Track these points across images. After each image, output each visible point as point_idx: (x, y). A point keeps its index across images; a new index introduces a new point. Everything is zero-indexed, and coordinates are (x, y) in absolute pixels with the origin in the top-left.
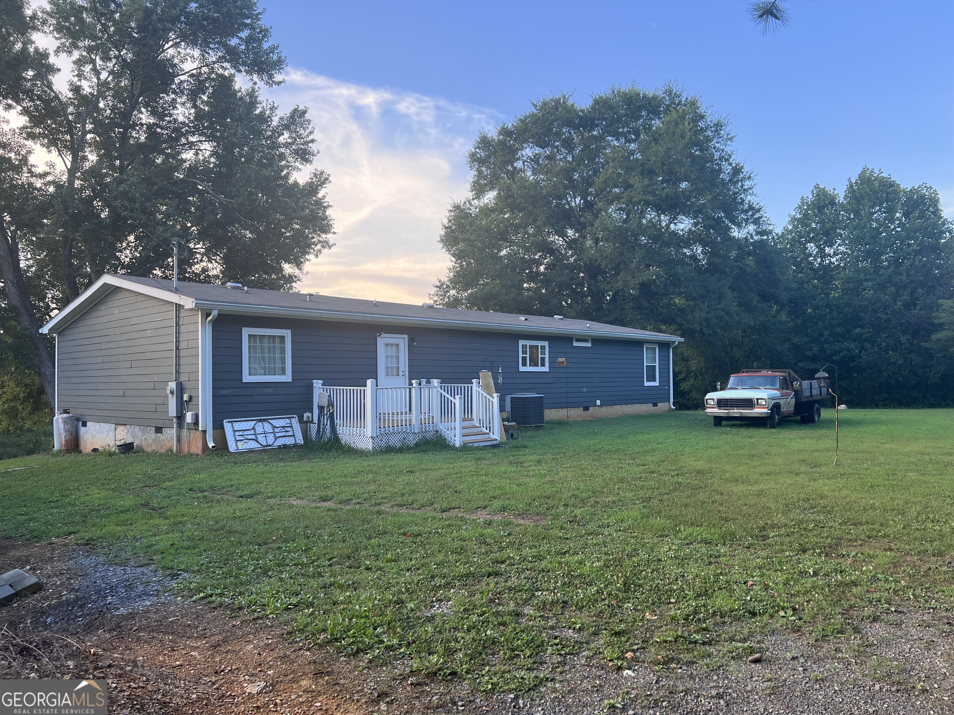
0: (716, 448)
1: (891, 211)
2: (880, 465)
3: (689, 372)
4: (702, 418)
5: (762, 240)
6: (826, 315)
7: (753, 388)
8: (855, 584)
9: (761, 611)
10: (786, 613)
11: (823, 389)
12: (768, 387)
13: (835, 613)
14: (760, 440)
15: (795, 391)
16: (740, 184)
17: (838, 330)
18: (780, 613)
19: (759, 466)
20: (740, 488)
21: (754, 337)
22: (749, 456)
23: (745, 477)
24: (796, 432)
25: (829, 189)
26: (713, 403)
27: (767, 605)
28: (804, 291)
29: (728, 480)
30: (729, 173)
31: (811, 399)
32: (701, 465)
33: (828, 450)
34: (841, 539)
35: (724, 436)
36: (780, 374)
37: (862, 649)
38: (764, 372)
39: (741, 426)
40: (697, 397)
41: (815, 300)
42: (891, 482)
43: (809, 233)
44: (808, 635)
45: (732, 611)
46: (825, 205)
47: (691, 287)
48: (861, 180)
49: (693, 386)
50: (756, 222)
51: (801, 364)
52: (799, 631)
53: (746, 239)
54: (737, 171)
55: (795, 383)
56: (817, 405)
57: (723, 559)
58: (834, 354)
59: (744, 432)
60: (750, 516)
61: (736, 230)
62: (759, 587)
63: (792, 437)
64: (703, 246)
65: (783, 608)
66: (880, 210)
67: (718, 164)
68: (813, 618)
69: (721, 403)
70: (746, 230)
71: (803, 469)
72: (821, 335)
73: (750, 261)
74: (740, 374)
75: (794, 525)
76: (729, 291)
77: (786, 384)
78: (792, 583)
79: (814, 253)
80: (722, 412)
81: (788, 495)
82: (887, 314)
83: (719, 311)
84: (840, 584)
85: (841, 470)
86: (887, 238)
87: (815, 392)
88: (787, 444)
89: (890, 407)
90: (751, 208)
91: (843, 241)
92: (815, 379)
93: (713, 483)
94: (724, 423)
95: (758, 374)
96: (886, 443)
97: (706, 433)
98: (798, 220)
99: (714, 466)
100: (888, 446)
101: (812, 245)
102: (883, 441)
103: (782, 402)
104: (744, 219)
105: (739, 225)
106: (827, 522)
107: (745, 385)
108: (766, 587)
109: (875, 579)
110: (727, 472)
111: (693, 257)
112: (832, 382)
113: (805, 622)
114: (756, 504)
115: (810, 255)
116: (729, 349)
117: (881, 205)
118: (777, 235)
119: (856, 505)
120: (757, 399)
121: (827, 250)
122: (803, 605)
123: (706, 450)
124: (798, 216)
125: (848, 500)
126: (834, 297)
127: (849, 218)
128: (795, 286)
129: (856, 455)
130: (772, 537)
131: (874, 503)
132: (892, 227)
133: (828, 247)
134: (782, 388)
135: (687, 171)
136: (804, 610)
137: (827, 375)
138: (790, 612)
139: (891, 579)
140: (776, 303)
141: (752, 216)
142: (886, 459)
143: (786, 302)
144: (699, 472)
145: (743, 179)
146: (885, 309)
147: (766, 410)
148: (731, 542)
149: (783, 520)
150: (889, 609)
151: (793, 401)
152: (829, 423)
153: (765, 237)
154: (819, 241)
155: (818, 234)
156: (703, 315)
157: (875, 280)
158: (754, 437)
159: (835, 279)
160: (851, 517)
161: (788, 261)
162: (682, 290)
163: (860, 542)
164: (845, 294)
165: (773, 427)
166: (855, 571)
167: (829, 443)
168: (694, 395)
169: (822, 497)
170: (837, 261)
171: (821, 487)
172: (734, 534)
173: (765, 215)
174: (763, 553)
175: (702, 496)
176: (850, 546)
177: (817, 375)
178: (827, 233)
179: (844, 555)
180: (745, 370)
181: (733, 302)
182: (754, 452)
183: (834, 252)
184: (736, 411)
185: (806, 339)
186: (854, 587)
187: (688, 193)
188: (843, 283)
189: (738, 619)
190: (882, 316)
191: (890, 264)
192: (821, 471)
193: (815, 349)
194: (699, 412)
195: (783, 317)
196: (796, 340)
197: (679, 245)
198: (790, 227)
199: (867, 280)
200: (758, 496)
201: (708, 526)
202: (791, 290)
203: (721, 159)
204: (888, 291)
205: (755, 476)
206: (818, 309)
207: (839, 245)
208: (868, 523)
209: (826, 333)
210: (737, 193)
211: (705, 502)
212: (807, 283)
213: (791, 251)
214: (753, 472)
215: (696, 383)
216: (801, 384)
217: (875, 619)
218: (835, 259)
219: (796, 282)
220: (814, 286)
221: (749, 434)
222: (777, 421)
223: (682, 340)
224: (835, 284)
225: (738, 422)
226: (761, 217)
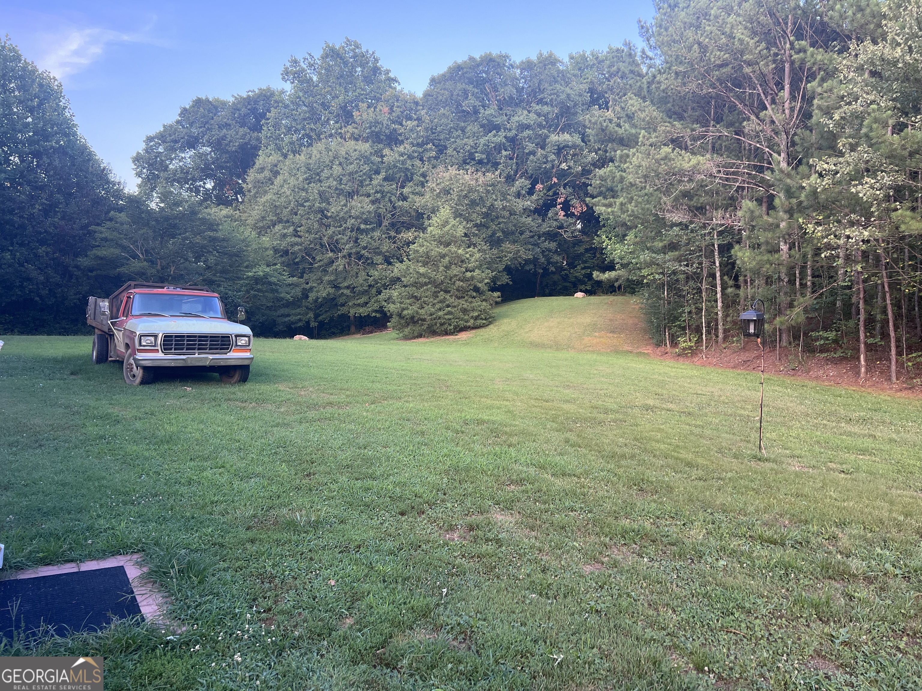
120: (237, 336)
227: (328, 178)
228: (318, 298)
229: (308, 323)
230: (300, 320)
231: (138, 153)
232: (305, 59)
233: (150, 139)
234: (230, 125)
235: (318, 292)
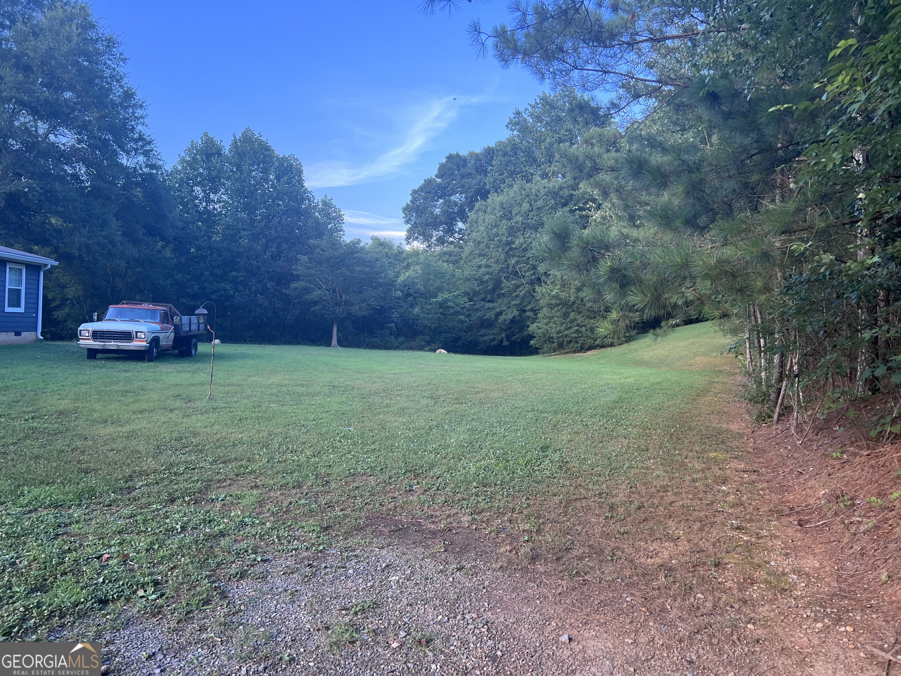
0: (86, 384)
1: (265, 171)
2: (247, 397)
3: (64, 301)
4: (75, 350)
5: (151, 174)
6: (207, 257)
7: (132, 320)
8: (222, 534)
9: (115, 596)
10: (145, 591)
11: (201, 325)
12: (149, 320)
13: (201, 578)
14: (136, 374)
15: (175, 326)
16: (131, 110)
17: (217, 271)
18: (138, 593)
19: (132, 402)
20: (108, 430)
21: (138, 270)
22: (123, 392)
23: (115, 417)
24: (173, 366)
25: (217, 139)
26: (87, 335)
27: (123, 584)
28: (189, 231)
29: (95, 422)
30: (119, 96)
31: (189, 334)
32: (65, 404)
33: (202, 384)
34: (211, 481)
35: (98, 370)
36: (161, 308)
37: (229, 619)
38: (145, 306)
39: (117, 359)
40: (73, 326)
41: (198, 240)
42: (257, 414)
43: (196, 177)
44: (169, 616)
45: (77, 606)
46: (213, 154)
47: (71, 207)
48: (244, 138)
49: (68, 315)
50: (146, 153)
51: (182, 300)
52: (159, 613)
53: (135, 168)
54: (128, 95)
55: (175, 317)
56: (194, 340)
57: (74, 528)
58: (213, 293)
59: (120, 365)
60: (116, 464)
61: (125, 157)
62: (115, 561)
63: (168, 370)
64: (87, 167)
65: (143, 586)
66: (257, 169)
67: (108, 83)
68: (177, 590)
69: (96, 335)
70: (135, 160)
71: (178, 404)
72: (202, 274)
73: (138, 192)
74: (120, 306)
75: (165, 470)
76: (114, 219)
77: (166, 318)
78: (156, 547)
79: (200, 196)
80: (97, 344)
81: (160, 435)
82: (258, 262)
83: (101, 238)
84: (209, 537)
85: (214, 404)
86: (262, 196)
87: (194, 327)
88: (164, 378)
89: (255, 343)
90: (141, 138)
91: (226, 191)
92: (195, 315)
93: (77, 426)
94: (99, 356)
95: (139, 306)
96: (253, 376)
97: (78, 366)
98: (187, 162)
99: (80, 405)
100: (254, 379)
101: (199, 188)
102: (251, 374)
103: (161, 336)
104: (134, 148)
105: (128, 153)
106: (198, 463)
107: (125, 317)
108: (125, 559)
109: (243, 524)
110: (95, 411)
111: (75, 177)
112: (209, 319)
113: (167, 598)
114: (125, 448)
115: (197, 198)
116: (111, 279)
117: (258, 165)
118: (166, 171)
119: (226, 441)
120: (136, 332)
121: (212, 196)
122: (166, 575)
123: (75, 386)
124: (188, 158)
125: (219, 436)
126: (215, 241)
127: (232, 171)
128: (180, 224)
129: (227, 389)
130: (140, 488)
131: (242, 437)
132: (267, 186)
133: (213, 193)
134: (162, 322)
135: (72, 79)
136: (167, 581)
137: (206, 312)
138: (151, 590)
139: (257, 522)
140: (163, 239)
141: (142, 147)
142: (253, 392)
143: (171, 239)
144: (61, 413)
145: (134, 106)
146: (257, 258)
147: (145, 344)
148: (89, 501)
149: (153, 465)
150: (255, 560)
151: (173, 335)
152: (205, 357)
153: (154, 171)
154: (205, 186)
155: (204, 180)
156: (83, 240)
157: (251, 230)
158: (130, 371)
159: (218, 224)
160: (221, 454)
161: (175, 200)
162: (59, 209)
163: (229, 482)
164: (225, 240)
165: (151, 360)
166: (223, 518)
167: (203, 377)
168: (70, 324)
169: (195, 434)
170: (220, 208)
171: (194, 424)
172: (94, 490)
173: (156, 149)
174: (127, 511)
175: (60, 444)
176: (219, 487)
177: (197, 312)
178: (212, 180)
179: (213, 500)
180: (125, 302)
181: (117, 230)
182: (128, 388)
183: (218, 199)
184: (112, 343)
185: (188, 277)
186: (222, 538)
187: (71, 104)
188: (224, 229)
189: (82, 615)
190: (254, 263)
191: (262, 220)
192: (195, 406)
193: (196, 287)
194: (74, 343)
195: (168, 253)
196: (179, 277)
197: (59, 160)
198: (180, 168)
199: (244, 230)
200: (127, 438)
201: (62, 482)
202: (177, 229)
203: (112, 77)
204: (260, 242)
205: (126, 416)
206: (200, 250)
207: (222, 194)
208: (236, 459)
209: (207, 273)
210: (128, 119)
211: (63, 451)
212: (192, 223)
213: (178, 191)
214: (125, 410)
215: (72, 312)
216: (181, 319)
217: (243, 575)
218: (218, 206)
219: (182, 221)
220: (198, 227)
221: (125, 368)
222: (155, 354)
223: (57, 263)
224: (217, 229)
225: (115, 355)
226: (152, 150)
227: (516, 215)
228: (505, 320)
229: (501, 341)
230: (494, 339)
231: (407, 204)
232: (526, 109)
233: (415, 192)
234: (472, 174)
235: (506, 314)
